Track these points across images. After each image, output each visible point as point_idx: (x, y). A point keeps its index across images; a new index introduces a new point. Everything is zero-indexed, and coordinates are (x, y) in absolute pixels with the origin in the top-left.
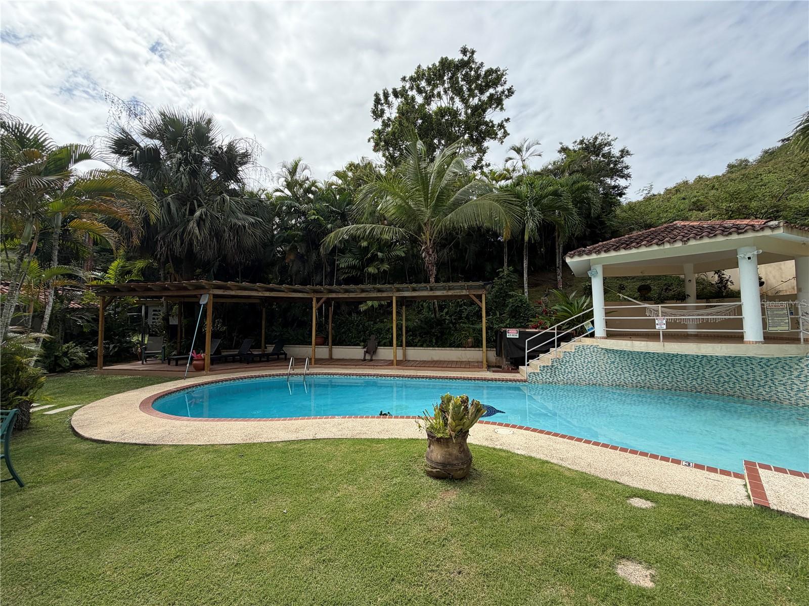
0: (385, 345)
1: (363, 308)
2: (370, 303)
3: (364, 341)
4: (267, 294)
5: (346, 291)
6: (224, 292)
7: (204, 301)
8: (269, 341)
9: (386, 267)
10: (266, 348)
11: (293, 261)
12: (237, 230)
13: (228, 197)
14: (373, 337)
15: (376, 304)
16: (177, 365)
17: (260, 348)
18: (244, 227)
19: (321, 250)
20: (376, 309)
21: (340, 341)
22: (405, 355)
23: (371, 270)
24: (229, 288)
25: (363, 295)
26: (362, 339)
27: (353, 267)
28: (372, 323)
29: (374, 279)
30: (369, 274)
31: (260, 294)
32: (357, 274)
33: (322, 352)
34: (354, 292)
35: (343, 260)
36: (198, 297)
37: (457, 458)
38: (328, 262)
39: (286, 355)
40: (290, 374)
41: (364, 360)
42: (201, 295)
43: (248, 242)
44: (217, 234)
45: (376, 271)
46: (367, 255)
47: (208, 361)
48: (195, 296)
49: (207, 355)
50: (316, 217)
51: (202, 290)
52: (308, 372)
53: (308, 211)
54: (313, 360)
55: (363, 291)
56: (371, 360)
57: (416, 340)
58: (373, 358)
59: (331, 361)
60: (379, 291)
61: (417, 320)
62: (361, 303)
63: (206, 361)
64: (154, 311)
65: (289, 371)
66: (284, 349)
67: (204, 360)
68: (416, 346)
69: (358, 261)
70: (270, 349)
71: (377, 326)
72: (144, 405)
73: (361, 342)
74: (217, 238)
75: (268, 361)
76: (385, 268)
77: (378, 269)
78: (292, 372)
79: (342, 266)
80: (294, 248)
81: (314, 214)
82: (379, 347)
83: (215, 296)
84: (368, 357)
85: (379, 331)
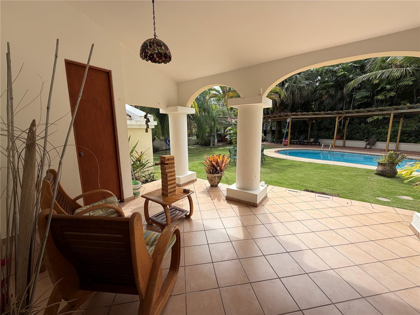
0: (382, 141)
1: (369, 120)
2: (376, 117)
3: (367, 138)
4: (314, 116)
5: (358, 112)
6: (296, 117)
7: (289, 120)
8: (311, 137)
9: (393, 94)
10: (310, 140)
11: (326, 99)
12: (300, 89)
13: (298, 76)
14: (374, 136)
15: (380, 117)
16: (277, 144)
17: (307, 140)
18: (304, 87)
19: (345, 90)
20: (381, 120)
21: (350, 138)
22: (397, 147)
23: (379, 97)
24: (298, 115)
25: (369, 114)
26: (366, 137)
27: (367, 97)
28: (376, 128)
29: (381, 102)
30: (378, 100)
31: (311, 117)
32: (368, 101)
33: (340, 143)
34: (363, 112)
35: (358, 94)
36: (286, 119)
37: (388, 170)
38: (348, 96)
39: (319, 143)
40: (322, 150)
41: (366, 148)
42: (287, 118)
43: (305, 93)
44: (293, 93)
45: (384, 98)
46: (378, 88)
47: (289, 143)
48: (285, 119)
49: (288, 140)
50: (343, 73)
51: (288, 117)
52: (330, 150)
53: (338, 71)
54: (334, 146)
55: (369, 111)
56: (370, 148)
57: (411, 139)
58: (372, 148)
59: (344, 147)
60: (381, 110)
61: (415, 127)
62: (369, 117)
63: (288, 142)
64: (266, 125)
65: (321, 149)
66: (319, 140)
67: (287, 142)
68: (410, 142)
69: (370, 93)
70: (312, 140)
71: (379, 130)
72: (275, 152)
73: (364, 139)
74: (292, 94)
75: (311, 145)
76: (391, 95)
77: (385, 96)
78: (323, 149)
79: (357, 97)
80: (328, 92)
81: (342, 71)
82: (377, 142)
83: (292, 118)
84: (368, 146)
85: (380, 134)
